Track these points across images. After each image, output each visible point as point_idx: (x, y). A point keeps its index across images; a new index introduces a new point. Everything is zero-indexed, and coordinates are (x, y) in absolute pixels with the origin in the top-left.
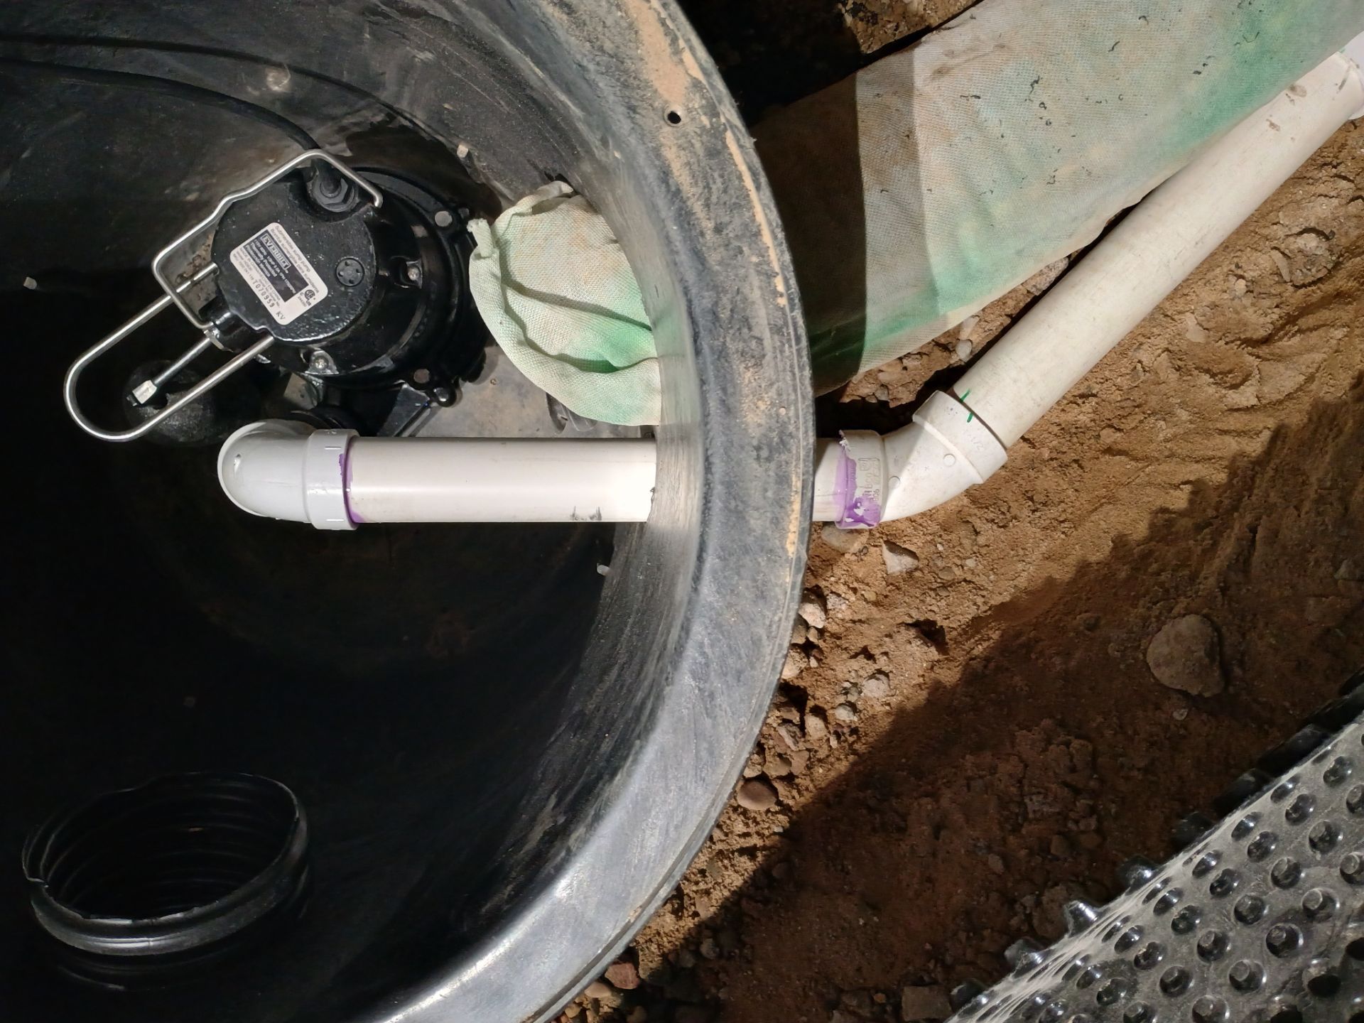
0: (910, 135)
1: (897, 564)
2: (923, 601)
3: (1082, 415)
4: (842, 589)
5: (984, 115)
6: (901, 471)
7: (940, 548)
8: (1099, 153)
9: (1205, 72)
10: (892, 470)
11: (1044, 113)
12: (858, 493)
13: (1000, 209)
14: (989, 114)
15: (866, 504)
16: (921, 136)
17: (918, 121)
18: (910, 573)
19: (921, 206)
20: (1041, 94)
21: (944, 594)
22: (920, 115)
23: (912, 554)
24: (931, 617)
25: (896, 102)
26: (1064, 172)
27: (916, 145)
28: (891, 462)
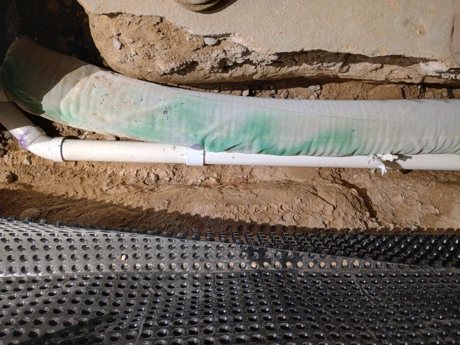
0: (78, 81)
1: (26, 162)
2: (21, 172)
3: (87, 168)
4: (11, 156)
5: (92, 91)
6: (37, 143)
7: (37, 166)
8: (108, 118)
9: (138, 122)
10: (36, 141)
11: (102, 101)
12: (24, 139)
13: (82, 110)
14: (94, 92)
15: (24, 142)
16: (79, 83)
17: (81, 81)
18: (27, 165)
19: (66, 94)
20: (105, 97)
21: (26, 174)
22: (83, 80)
23: (31, 163)
24: (18, 176)
25: (83, 74)
26: (99, 115)
27: (77, 84)
28: (37, 140)
